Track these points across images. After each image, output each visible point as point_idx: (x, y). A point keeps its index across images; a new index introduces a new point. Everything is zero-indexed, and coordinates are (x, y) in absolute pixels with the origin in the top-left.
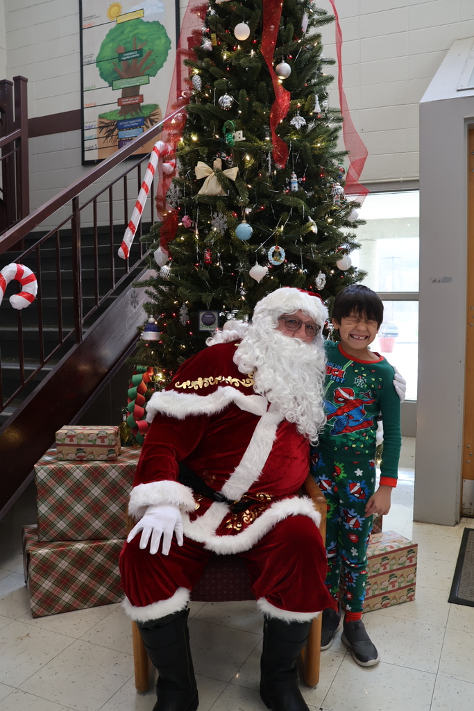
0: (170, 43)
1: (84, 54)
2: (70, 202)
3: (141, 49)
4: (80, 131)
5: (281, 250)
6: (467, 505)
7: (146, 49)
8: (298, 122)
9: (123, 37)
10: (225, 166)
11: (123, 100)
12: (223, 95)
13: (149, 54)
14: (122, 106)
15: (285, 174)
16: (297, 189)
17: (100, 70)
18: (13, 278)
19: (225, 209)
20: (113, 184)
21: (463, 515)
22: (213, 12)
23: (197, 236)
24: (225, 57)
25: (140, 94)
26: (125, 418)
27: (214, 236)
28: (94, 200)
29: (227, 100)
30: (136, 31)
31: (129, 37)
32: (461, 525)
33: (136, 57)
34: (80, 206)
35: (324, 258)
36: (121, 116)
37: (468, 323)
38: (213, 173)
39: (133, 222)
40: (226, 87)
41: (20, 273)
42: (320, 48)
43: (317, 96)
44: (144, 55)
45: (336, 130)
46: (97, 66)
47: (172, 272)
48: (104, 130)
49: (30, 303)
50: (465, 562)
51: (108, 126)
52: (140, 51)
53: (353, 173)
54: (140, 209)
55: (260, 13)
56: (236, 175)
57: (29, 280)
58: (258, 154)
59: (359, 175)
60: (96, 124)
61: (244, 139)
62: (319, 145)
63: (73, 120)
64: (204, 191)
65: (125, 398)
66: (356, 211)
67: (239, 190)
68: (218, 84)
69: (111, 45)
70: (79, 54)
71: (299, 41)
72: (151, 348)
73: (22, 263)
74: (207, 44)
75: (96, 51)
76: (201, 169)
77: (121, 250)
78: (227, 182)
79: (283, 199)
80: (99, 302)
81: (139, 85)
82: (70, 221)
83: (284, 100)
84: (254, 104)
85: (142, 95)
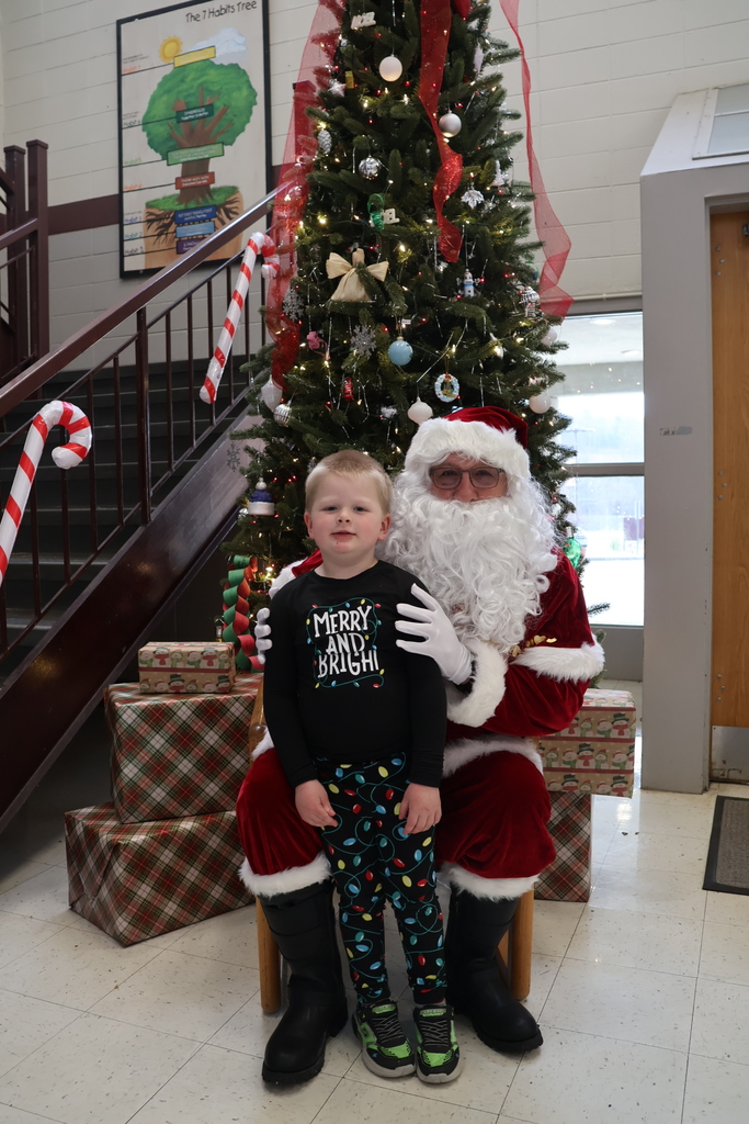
0: (256, 96)
1: (124, 112)
2: (133, 317)
3: (211, 105)
4: (117, 227)
5: (454, 380)
6: (718, 765)
7: (219, 105)
8: (472, 198)
9: (184, 86)
10: (371, 259)
11: (183, 180)
12: (367, 157)
13: (224, 111)
14: (182, 189)
15: (455, 270)
16: (472, 294)
17: (148, 135)
18: (57, 422)
19: (372, 320)
20: (192, 292)
21: (713, 779)
22: (344, 42)
23: (326, 363)
24: (366, 105)
25: (210, 170)
26: (219, 633)
27: (355, 359)
28: (167, 314)
29: (371, 165)
30: (204, 78)
31: (192, 87)
32: (710, 792)
33: (204, 117)
34: (148, 321)
35: (514, 393)
36: (180, 203)
37: (716, 496)
38: (354, 270)
39: (222, 349)
40: (369, 148)
41: (67, 414)
42: (502, 94)
43: (498, 162)
44: (216, 113)
45: (526, 211)
46: (144, 130)
47: (292, 413)
48: (155, 225)
49: (81, 460)
50: (722, 838)
51: (160, 220)
52: (210, 108)
53: (550, 274)
54: (232, 331)
55: (417, 44)
56: (385, 272)
57: (79, 426)
58: (416, 242)
59: (558, 277)
60: (142, 216)
61: (398, 220)
62: (502, 232)
63: (107, 211)
64: (339, 295)
65: (219, 604)
66: (554, 329)
67: (391, 295)
68: (358, 143)
69: (165, 98)
70: (116, 113)
71: (472, 84)
72: (260, 526)
73: (68, 401)
74: (337, 87)
75: (143, 108)
76: (335, 263)
77: (204, 391)
78: (373, 283)
79: (454, 308)
80: (173, 467)
81: (208, 159)
82: (134, 343)
83: (453, 166)
84: (410, 171)
85: (213, 173)
